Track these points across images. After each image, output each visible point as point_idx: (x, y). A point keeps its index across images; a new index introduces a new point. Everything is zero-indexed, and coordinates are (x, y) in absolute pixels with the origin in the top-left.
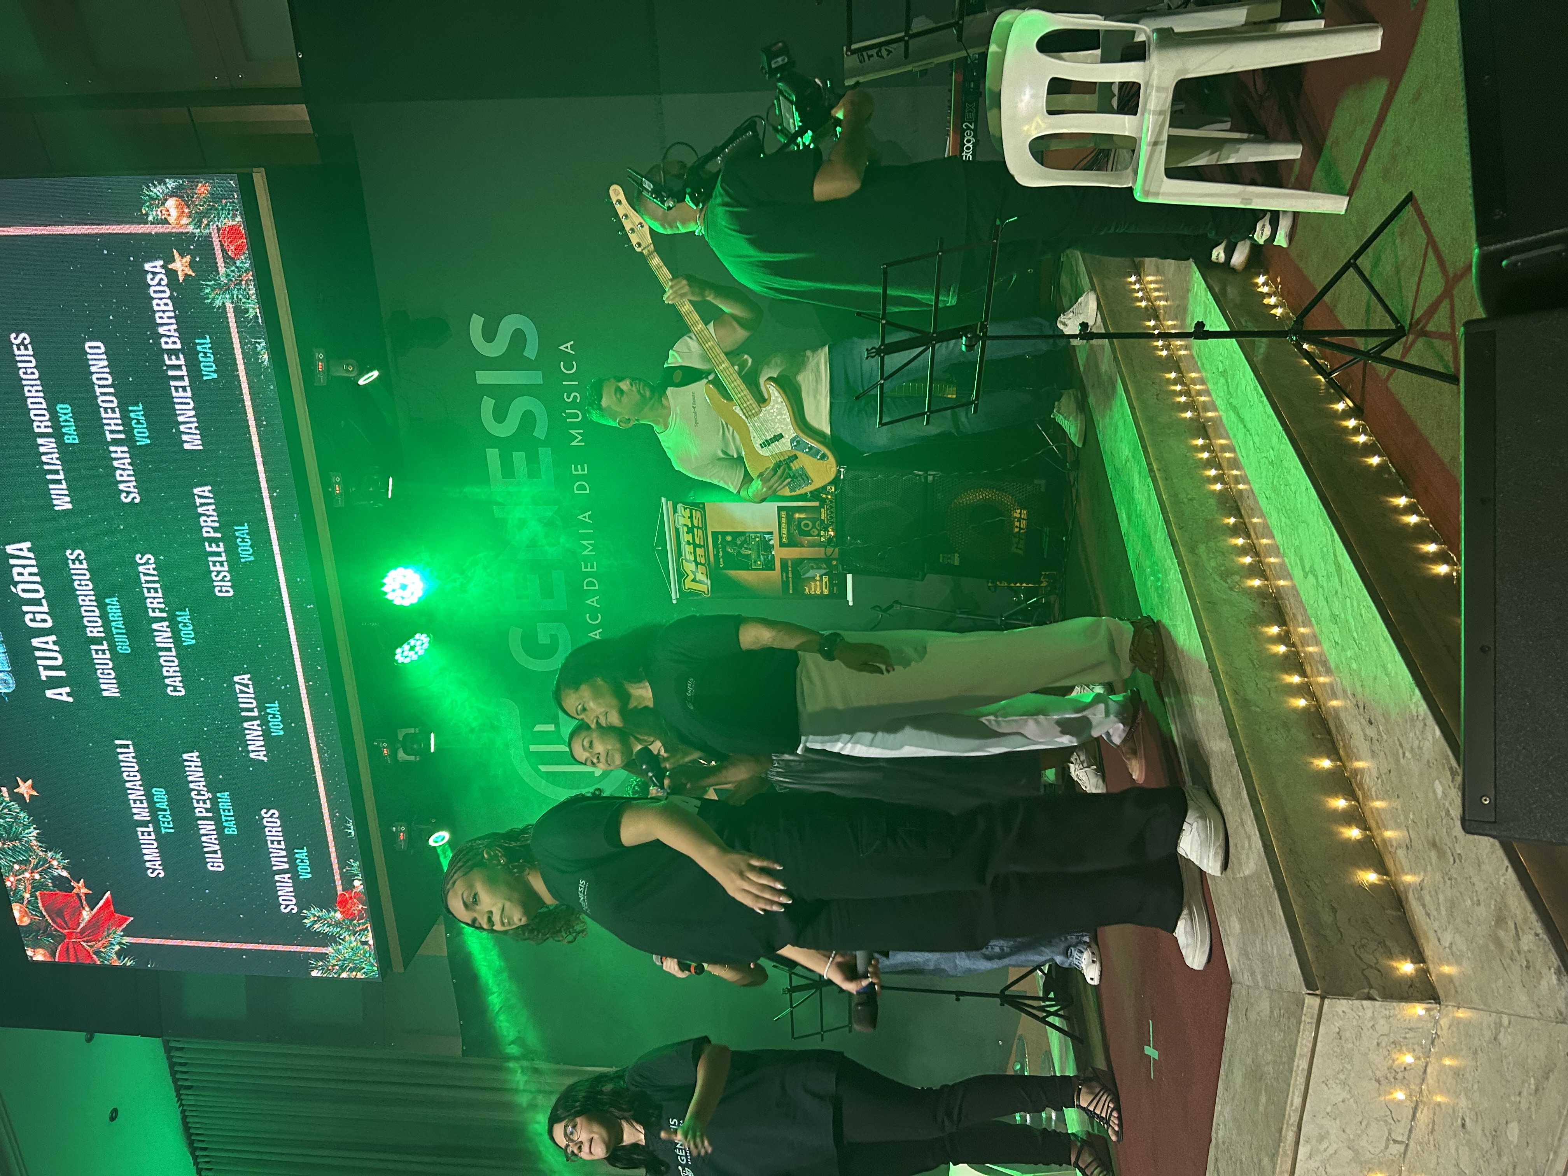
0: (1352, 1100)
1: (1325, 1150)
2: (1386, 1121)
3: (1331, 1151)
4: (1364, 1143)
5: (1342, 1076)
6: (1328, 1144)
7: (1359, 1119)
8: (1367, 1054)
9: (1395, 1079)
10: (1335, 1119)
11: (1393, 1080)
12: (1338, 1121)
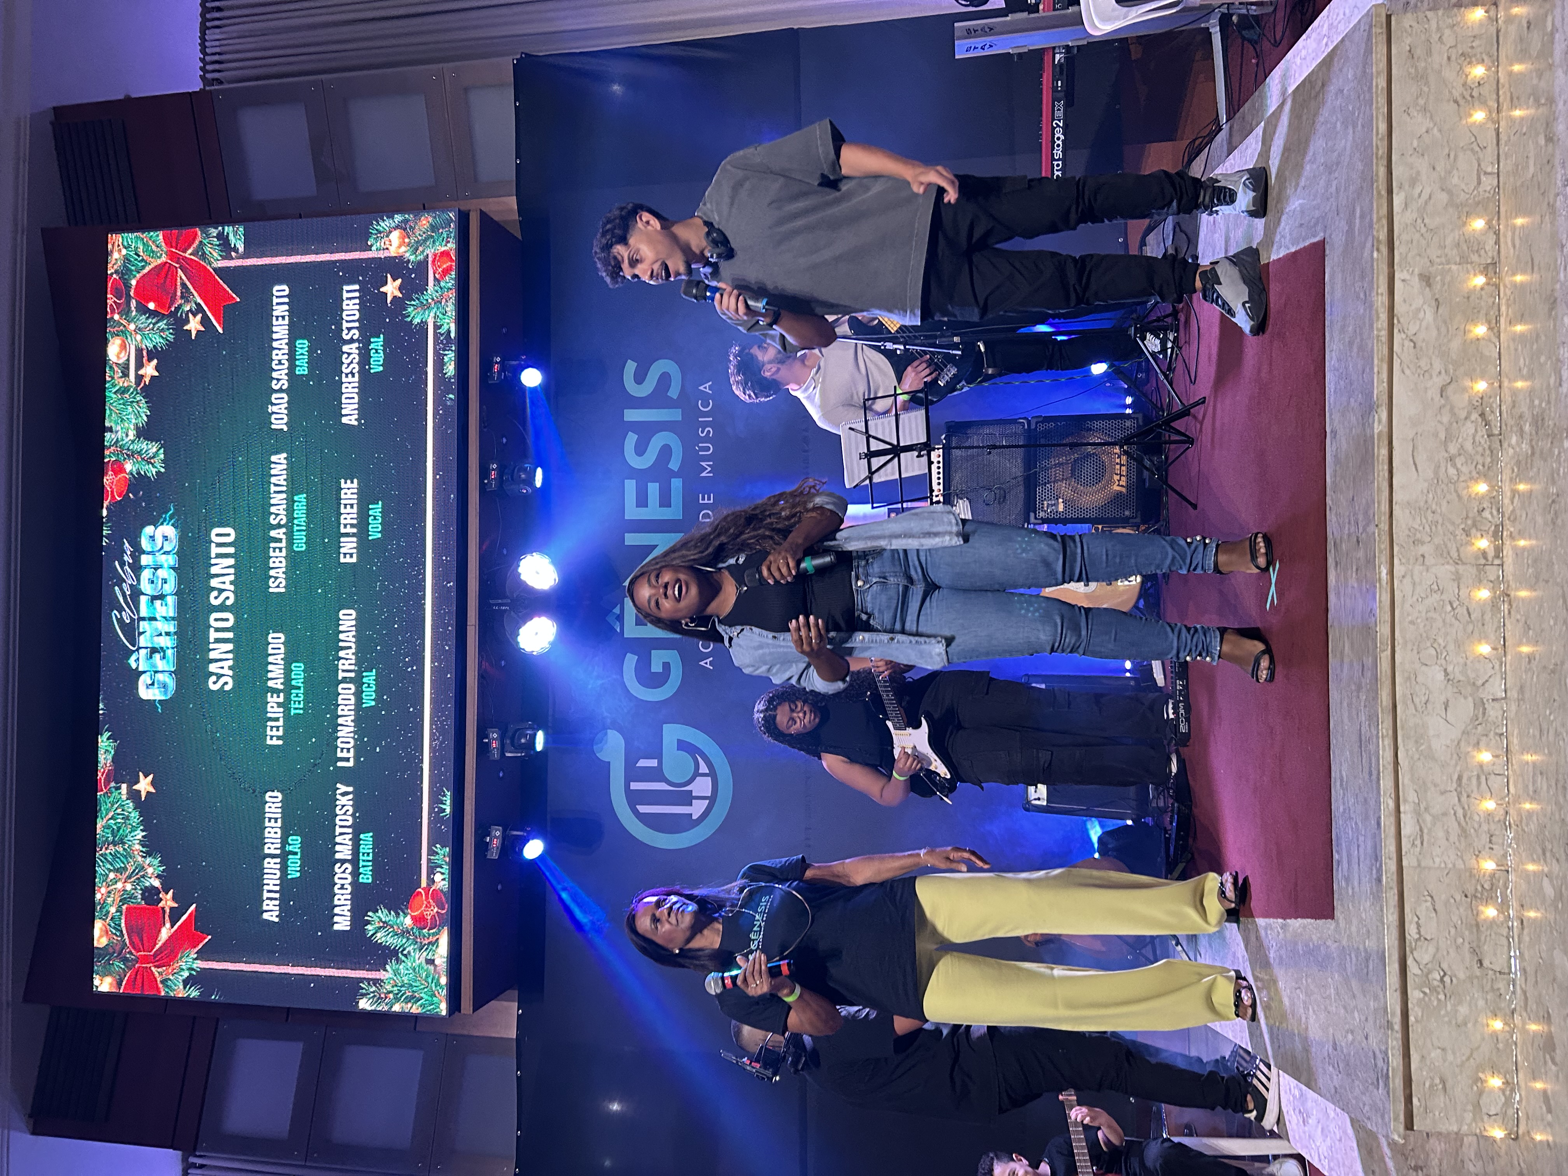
0: (1435, 130)
1: (1420, 195)
2: (1472, 150)
3: (1425, 196)
4: (1455, 180)
5: (1421, 102)
6: (1421, 188)
7: (1446, 151)
8: (1440, 72)
9: (1472, 97)
10: (1423, 155)
11: (1470, 99)
12: (1426, 157)
